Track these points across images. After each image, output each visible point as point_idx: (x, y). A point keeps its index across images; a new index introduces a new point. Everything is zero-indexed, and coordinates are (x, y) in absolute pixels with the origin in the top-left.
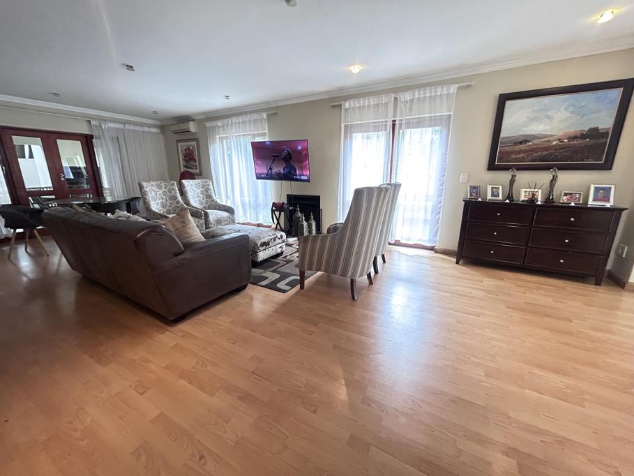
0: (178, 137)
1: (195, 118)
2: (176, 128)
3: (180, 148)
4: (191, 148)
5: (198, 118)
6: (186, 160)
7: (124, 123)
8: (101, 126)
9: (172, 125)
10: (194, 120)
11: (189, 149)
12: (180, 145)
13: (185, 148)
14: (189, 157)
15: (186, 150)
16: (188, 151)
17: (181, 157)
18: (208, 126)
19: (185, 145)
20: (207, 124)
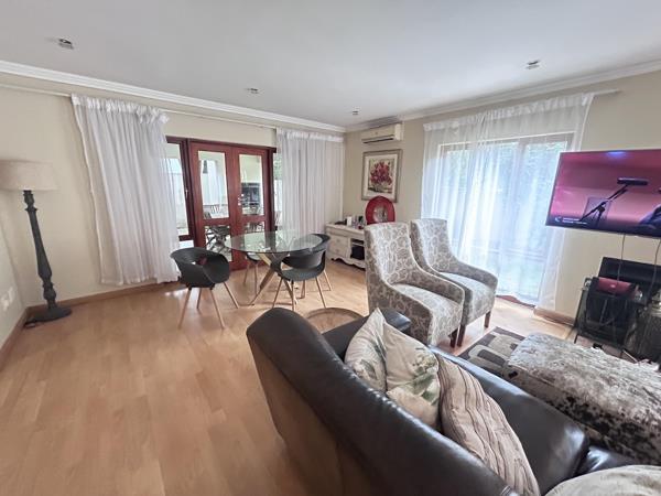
0: (367, 148)
1: (401, 119)
2: (372, 135)
3: (367, 163)
4: (386, 163)
5: (406, 119)
6: (373, 180)
7: (309, 130)
8: (286, 136)
9: (365, 130)
10: (400, 123)
11: (382, 165)
12: (368, 158)
13: (375, 163)
14: (381, 176)
15: (376, 166)
16: (380, 167)
17: (367, 175)
18: (430, 129)
19: (377, 159)
20: (428, 127)
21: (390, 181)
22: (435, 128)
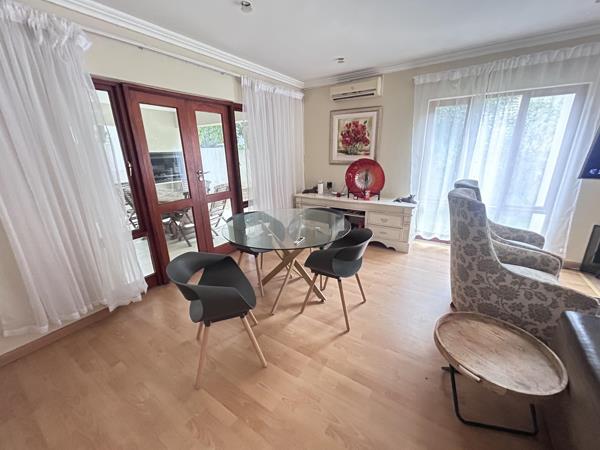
3: (336, 123)
4: (361, 122)
10: (381, 75)
11: (356, 124)
12: (336, 118)
13: (347, 122)
14: (354, 136)
15: (348, 126)
16: (352, 127)
17: (336, 136)
18: (422, 82)
19: (349, 118)
20: (419, 80)
21: (367, 142)
22: (428, 80)
